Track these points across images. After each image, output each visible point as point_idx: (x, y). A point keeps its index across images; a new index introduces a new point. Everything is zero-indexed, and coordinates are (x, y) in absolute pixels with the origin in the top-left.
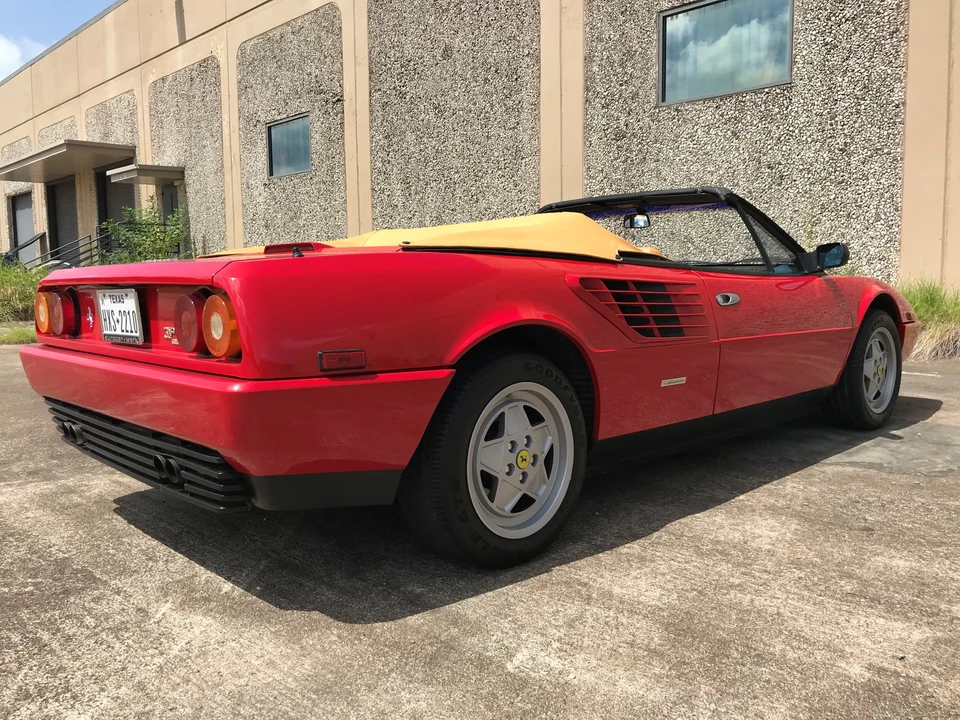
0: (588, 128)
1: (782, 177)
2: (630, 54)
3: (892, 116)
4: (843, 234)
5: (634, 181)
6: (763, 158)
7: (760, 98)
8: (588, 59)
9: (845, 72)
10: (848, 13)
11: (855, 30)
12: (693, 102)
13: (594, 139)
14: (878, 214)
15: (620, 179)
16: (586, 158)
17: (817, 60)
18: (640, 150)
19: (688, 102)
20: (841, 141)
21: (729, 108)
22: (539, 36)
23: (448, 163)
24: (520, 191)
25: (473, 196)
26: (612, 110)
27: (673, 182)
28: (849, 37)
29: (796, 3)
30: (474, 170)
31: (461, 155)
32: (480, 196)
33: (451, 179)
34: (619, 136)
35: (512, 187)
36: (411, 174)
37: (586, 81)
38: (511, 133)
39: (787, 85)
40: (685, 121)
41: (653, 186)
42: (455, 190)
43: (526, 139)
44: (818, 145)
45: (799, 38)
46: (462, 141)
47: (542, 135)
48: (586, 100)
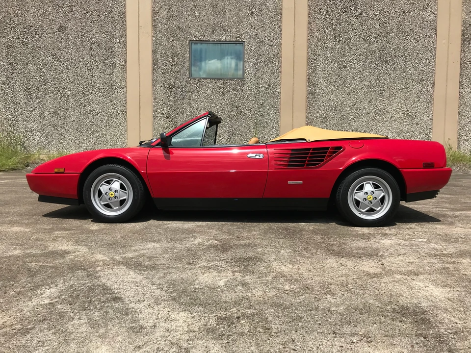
0: (154, 81)
1: (241, 112)
2: (176, 54)
3: (277, 96)
4: (262, 133)
5: (179, 106)
6: (234, 104)
7: (233, 82)
8: (154, 52)
9: (262, 79)
10: (263, 59)
11: (265, 66)
12: (205, 79)
13: (158, 86)
14: (273, 127)
15: (172, 105)
16: (154, 94)
17: (253, 73)
18: (181, 94)
19: (203, 78)
20: (261, 101)
21: (221, 83)
22: (126, 35)
23: (63, 85)
24: (114, 104)
25: (81, 104)
26: (167, 75)
27: (197, 109)
28: (263, 68)
29: (245, 52)
30: (82, 91)
31: (73, 82)
32: (86, 104)
33: (65, 93)
34: (171, 87)
35: (109, 102)
36: (33, 87)
37: (153, 61)
38: (108, 76)
39: (243, 79)
40: (202, 86)
41: (188, 110)
42: (68, 99)
43: (118, 80)
44: (254, 102)
45: (247, 64)
46: (74, 76)
47: (128, 80)
48: (154, 69)
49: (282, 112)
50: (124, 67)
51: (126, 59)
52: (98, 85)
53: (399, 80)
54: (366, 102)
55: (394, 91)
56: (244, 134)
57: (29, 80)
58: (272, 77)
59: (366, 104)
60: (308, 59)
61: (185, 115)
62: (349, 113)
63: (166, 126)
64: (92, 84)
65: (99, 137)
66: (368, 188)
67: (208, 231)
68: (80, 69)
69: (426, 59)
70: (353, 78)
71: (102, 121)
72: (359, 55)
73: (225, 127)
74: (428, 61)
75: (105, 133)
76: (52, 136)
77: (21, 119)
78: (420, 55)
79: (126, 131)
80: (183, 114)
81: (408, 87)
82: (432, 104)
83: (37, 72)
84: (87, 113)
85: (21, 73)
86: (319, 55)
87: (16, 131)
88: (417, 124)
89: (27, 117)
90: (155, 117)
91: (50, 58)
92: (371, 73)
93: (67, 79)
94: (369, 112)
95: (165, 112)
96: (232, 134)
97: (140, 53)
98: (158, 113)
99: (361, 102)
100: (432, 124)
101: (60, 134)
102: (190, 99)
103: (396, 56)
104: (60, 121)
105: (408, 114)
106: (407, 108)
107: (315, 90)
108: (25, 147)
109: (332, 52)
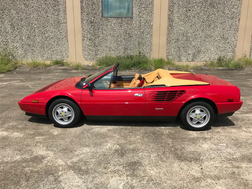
0: (82, 19)
1: (131, 36)
2: (94, 3)
3: (151, 27)
4: (142, 48)
5: (96, 34)
6: (127, 32)
7: (126, 20)
8: (82, 2)
9: (143, 17)
10: (143, 6)
11: (144, 10)
13: (85, 22)
15: (92, 33)
16: (82, 26)
17: (138, 14)
18: (97, 27)
19: (110, 17)
20: (142, 30)
21: (119, 20)
23: (31, 22)
24: (61, 33)
25: (42, 32)
26: (89, 16)
27: (106, 35)
28: (143, 11)
29: (133, 2)
30: (42, 25)
31: (37, 20)
32: (45, 33)
33: (33, 26)
34: (91, 22)
35: (58, 31)
36: (15, 23)
37: (81, 7)
38: (56, 17)
39: (132, 18)
40: (109, 22)
41: (101, 36)
42: (35, 30)
43: (62, 19)
44: (138, 31)
45: (134, 9)
46: (37, 16)
47: (67, 19)
48: (82, 12)
49: (153, 37)
50: (65, 11)
51: (66, 6)
52: (51, 22)
53: (220, 18)
54: (200, 31)
55: (216, 24)
56: (132, 49)
57: (13, 19)
58: (148, 17)
59: (200, 32)
60: (169, 5)
61: (100, 38)
62: (191, 37)
63: (89, 45)
64: (48, 21)
65: (53, 51)
66: (198, 111)
67: (114, 135)
68: (40, 12)
69: (236, 5)
70: (194, 17)
71: (54, 42)
72: (198, 3)
73: (122, 45)
74: (237, 6)
75: (57, 49)
76: (28, 50)
77: (10, 41)
78: (233, 3)
79: (68, 48)
80: (99, 38)
81: (225, 22)
82: (238, 31)
83: (16, 14)
84: (46, 38)
85: (8, 15)
86: (175, 3)
87: (8, 48)
88: (228, 43)
89: (13, 40)
90: (83, 40)
91: (23, 6)
92: (204, 13)
93: (34, 18)
94: (202, 36)
95: (89, 37)
96: (126, 49)
97: (74, 3)
98: (85, 38)
99: (198, 31)
100: (236, 43)
101: (32, 50)
102: (102, 30)
103: (219, 3)
104: (32, 42)
105: (224, 37)
106: (223, 34)
107: (172, 24)
108: (14, 57)
109: (183, 2)
